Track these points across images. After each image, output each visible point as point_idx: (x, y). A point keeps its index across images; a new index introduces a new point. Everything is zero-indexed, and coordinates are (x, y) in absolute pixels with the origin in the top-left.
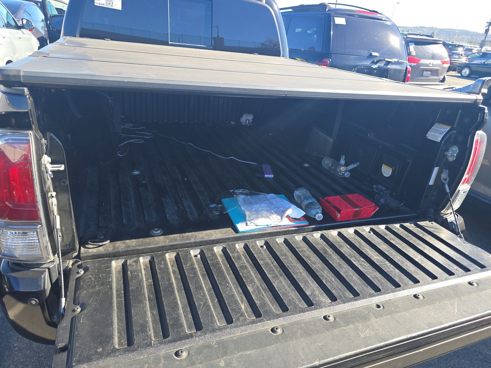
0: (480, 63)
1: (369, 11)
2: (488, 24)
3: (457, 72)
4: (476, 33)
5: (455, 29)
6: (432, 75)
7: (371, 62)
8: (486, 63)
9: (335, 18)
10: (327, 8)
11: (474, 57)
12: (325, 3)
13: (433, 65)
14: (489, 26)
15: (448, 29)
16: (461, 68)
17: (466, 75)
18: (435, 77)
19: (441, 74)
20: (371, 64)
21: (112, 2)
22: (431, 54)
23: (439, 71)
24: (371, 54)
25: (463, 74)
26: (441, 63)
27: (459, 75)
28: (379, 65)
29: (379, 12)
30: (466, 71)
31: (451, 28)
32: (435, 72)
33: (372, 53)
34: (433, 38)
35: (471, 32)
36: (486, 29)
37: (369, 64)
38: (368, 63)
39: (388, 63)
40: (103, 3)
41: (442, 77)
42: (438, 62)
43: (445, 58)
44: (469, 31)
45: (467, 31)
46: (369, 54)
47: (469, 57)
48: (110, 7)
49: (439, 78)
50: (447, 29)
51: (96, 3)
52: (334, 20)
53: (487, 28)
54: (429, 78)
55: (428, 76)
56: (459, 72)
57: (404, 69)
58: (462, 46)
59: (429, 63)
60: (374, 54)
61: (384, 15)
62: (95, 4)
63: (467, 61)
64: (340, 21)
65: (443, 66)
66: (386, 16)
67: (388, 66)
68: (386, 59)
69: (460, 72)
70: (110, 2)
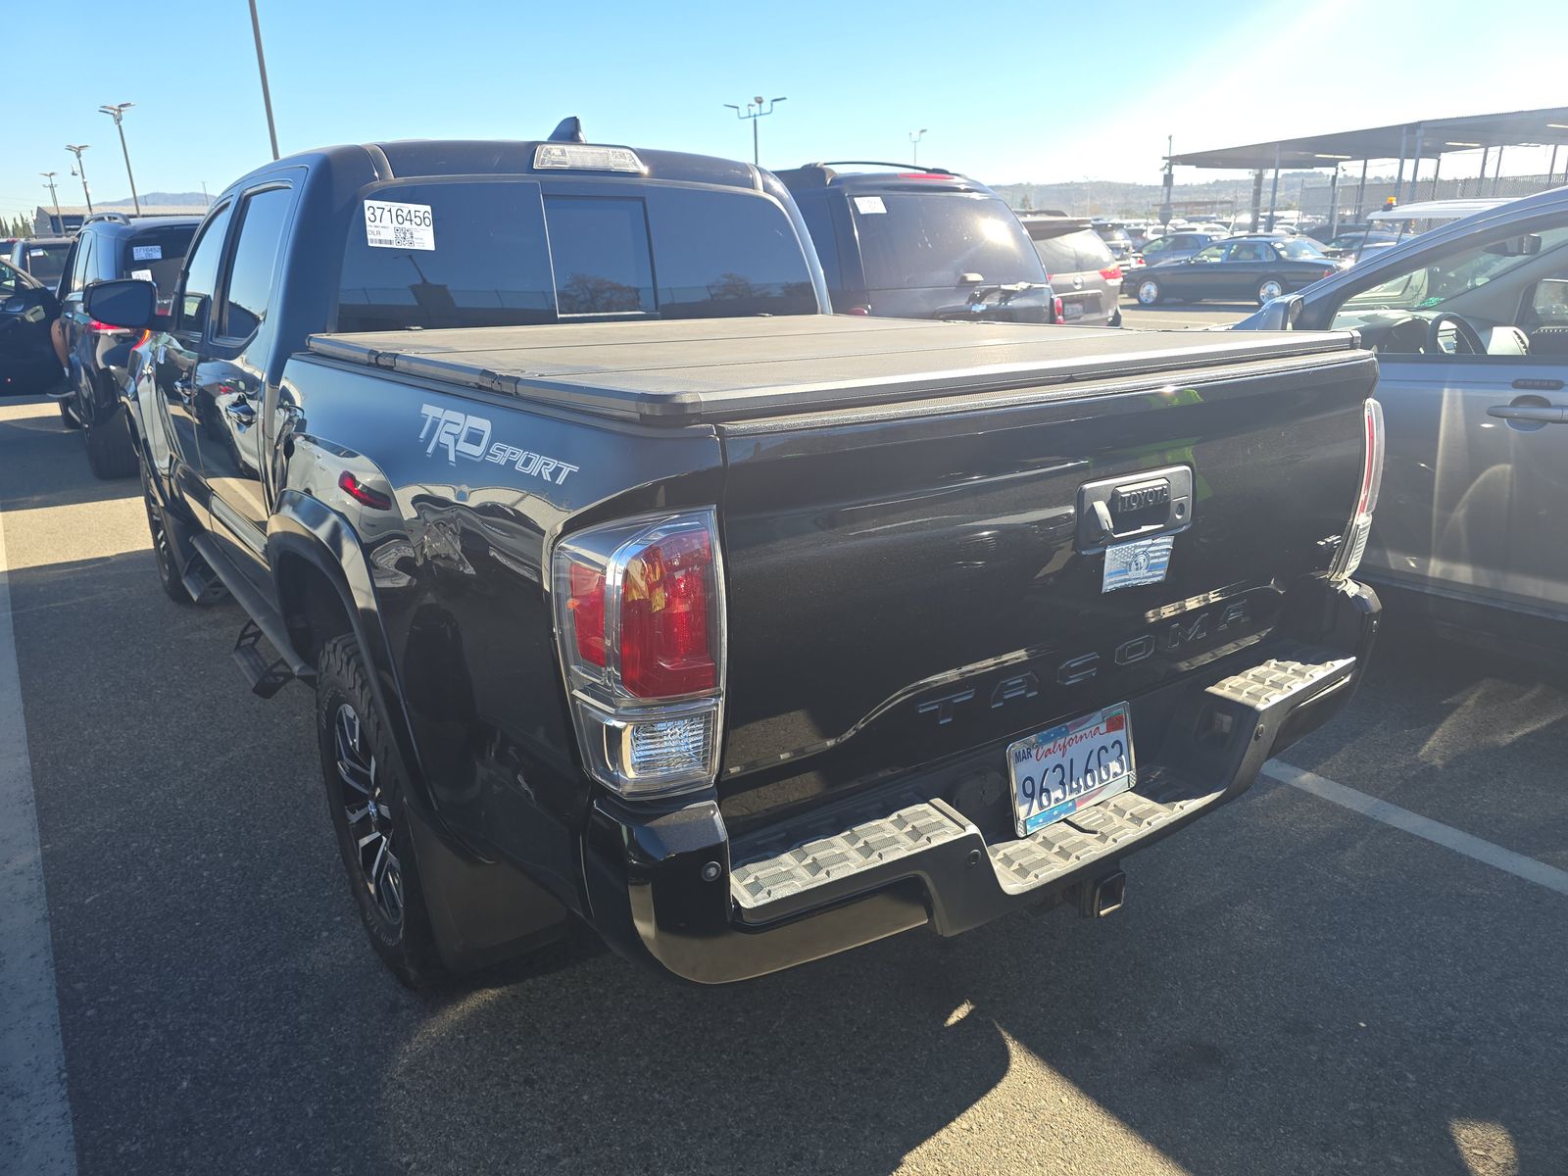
0: (1177, 264)
1: (925, 172)
2: (1168, 161)
3: (1126, 296)
4: (1134, 185)
5: (1078, 181)
6: (1087, 311)
7: (967, 299)
8: (1192, 262)
9: (856, 200)
10: (827, 176)
11: (1155, 251)
12: (816, 164)
13: (1085, 286)
14: (1170, 165)
15: (1061, 185)
16: (1134, 284)
17: (1150, 300)
18: (1096, 316)
19: (1108, 307)
20: (968, 303)
21: (411, 234)
22: (1071, 258)
23: (1101, 299)
24: (965, 278)
25: (1143, 298)
26: (1101, 277)
27: (1135, 301)
28: (989, 303)
29: (951, 172)
30: (1150, 290)
31: (1068, 182)
32: (1092, 304)
33: (966, 275)
34: (1066, 216)
35: (1120, 185)
36: (1165, 176)
37: (964, 304)
38: (961, 302)
39: (1008, 295)
40: (389, 239)
41: (1111, 313)
42: (1093, 276)
43: (1108, 264)
44: (1114, 184)
45: (1109, 183)
46: (959, 279)
47: (1145, 252)
48: (407, 247)
49: (1104, 316)
50: (1058, 185)
51: (372, 241)
52: (854, 206)
53: (1166, 171)
54: (1082, 319)
55: (1077, 315)
56: (1132, 296)
57: (1048, 304)
58: (1120, 226)
59: (1072, 283)
60: (973, 277)
61: (966, 178)
62: (370, 244)
63: (1141, 262)
64: (870, 205)
65: (1106, 284)
66: (969, 177)
67: (1009, 304)
68: (1003, 287)
69: (1134, 294)
70: (405, 233)
